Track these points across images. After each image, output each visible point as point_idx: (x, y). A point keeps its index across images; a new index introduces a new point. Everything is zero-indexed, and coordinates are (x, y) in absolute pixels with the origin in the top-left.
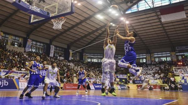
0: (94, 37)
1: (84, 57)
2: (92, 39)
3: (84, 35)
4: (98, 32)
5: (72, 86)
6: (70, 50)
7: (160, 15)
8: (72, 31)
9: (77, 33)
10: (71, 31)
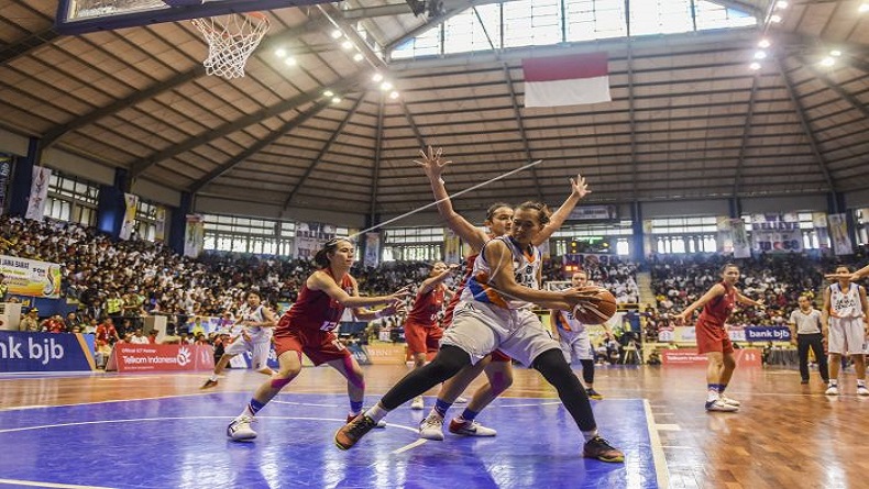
0: (246, 142)
1: (188, 228)
2: (234, 153)
3: (202, 130)
4: (266, 122)
5: (153, 355)
6: (127, 196)
7: (521, 81)
8: (145, 106)
9: (170, 119)
10: (139, 106)
